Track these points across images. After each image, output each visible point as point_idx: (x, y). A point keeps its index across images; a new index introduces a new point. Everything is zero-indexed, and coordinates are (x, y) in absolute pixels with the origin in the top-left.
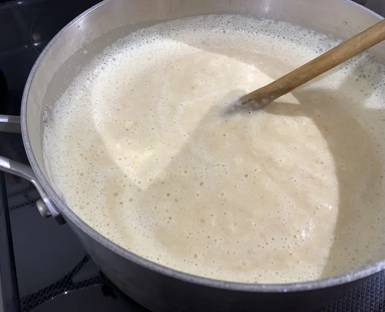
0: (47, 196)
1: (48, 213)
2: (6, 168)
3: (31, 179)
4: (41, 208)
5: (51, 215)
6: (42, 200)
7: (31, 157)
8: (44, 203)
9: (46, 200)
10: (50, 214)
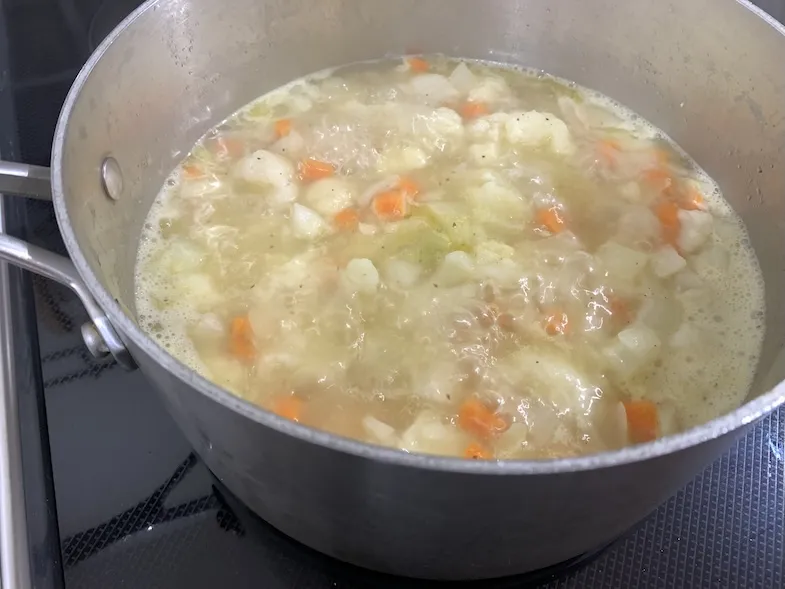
0: (103, 313)
1: (103, 347)
2: (22, 260)
3: (70, 281)
4: (89, 339)
5: (109, 353)
6: (93, 323)
7: (67, 235)
8: (95, 329)
9: (99, 322)
10: (107, 350)
